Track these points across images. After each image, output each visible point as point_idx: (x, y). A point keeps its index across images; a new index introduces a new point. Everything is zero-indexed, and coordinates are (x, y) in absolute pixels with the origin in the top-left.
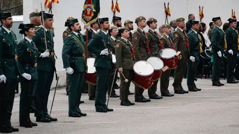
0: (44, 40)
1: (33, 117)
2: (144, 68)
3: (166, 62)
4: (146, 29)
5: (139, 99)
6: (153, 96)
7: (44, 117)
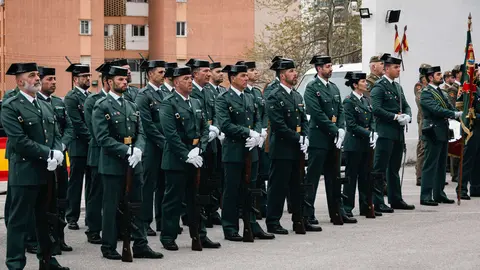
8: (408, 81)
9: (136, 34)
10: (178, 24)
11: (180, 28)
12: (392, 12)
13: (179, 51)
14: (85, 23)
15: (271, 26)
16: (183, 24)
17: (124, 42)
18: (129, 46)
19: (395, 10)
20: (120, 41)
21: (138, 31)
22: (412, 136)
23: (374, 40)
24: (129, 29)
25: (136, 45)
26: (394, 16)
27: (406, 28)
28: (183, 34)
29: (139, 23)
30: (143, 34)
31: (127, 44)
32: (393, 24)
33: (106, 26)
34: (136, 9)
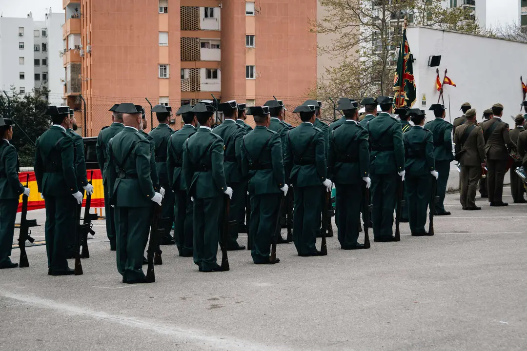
9: (209, 77)
10: (248, 67)
11: (249, 72)
12: (434, 57)
14: (164, 67)
15: (332, 70)
16: (252, 67)
17: (198, 85)
18: (203, 88)
19: (436, 55)
20: (195, 83)
21: (212, 74)
24: (203, 73)
25: (210, 86)
26: (435, 61)
27: (446, 72)
28: (252, 76)
29: (212, 67)
30: (215, 77)
31: (201, 86)
32: (435, 68)
33: (182, 70)
34: (209, 55)
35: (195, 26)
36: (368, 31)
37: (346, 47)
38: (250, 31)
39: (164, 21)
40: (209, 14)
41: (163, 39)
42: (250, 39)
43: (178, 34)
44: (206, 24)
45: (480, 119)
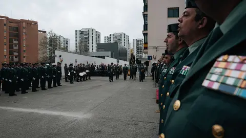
0: (59, 68)
1: (57, 85)
2: (81, 74)
3: (87, 73)
4: (82, 66)
5: (81, 81)
6: (84, 80)
7: (59, 85)
8: (63, 66)
11: (24, 57)
13: (24, 61)
14: (5, 56)
15: (41, 57)
20: (12, 59)
21: (16, 57)
22: (63, 74)
23: (57, 60)
24: (14, 57)
25: (16, 60)
26: (60, 56)
27: (62, 58)
33: (10, 56)
34: (16, 54)
35: (13, 48)
36: (48, 51)
37: (44, 53)
38: (24, 50)
39: (5, 46)
40: (16, 46)
41: (5, 50)
42: (25, 51)
43: (8, 50)
44: (15, 48)
45: (68, 67)
